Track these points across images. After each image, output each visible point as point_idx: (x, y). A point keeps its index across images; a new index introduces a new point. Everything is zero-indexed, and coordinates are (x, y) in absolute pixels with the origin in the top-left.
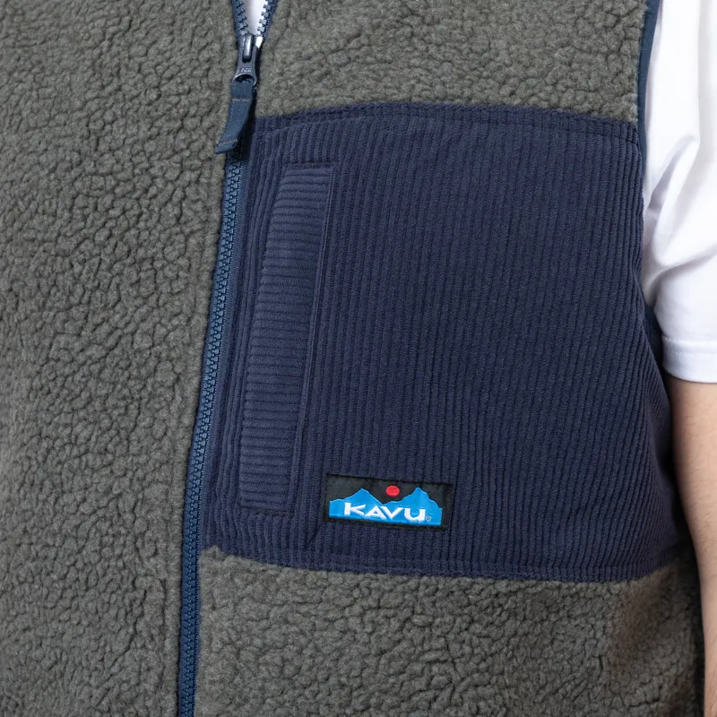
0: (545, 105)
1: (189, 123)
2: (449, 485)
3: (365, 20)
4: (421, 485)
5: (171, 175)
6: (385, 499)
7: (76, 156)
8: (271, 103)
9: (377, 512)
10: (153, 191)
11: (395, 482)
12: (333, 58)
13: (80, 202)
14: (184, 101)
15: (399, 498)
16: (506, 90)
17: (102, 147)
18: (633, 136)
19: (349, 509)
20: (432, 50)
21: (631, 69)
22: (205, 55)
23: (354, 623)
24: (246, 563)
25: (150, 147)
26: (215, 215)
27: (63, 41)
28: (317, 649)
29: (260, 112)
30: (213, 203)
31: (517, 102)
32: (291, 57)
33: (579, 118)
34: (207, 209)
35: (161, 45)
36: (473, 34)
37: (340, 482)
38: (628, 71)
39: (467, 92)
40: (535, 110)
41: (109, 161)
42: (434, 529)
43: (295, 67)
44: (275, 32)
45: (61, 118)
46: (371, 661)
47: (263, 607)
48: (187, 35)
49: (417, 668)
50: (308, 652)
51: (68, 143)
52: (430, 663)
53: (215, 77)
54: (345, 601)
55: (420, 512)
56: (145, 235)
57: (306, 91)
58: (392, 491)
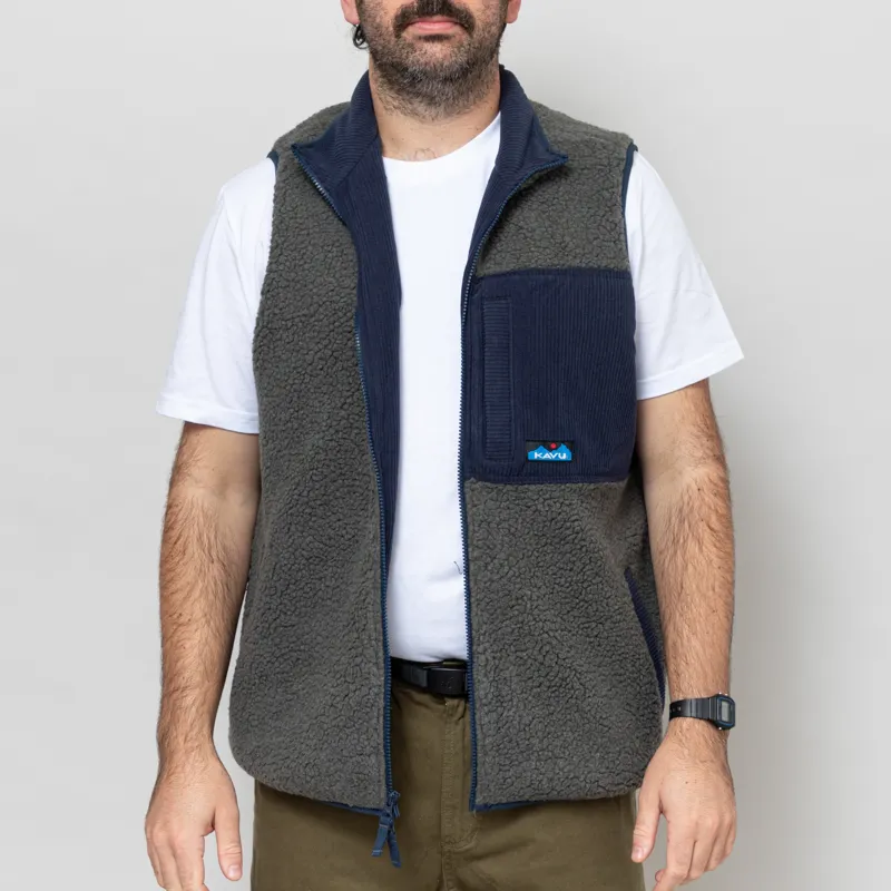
2: (573, 442)
4: (563, 442)
6: (550, 450)
9: (548, 456)
11: (553, 442)
15: (556, 449)
16: (578, 260)
19: (536, 455)
20: (538, 243)
23: (540, 506)
24: (489, 484)
28: (524, 520)
37: (531, 443)
39: (561, 263)
40: (591, 269)
42: (569, 462)
46: (548, 524)
47: (498, 503)
49: (568, 524)
50: (520, 521)
52: (574, 521)
54: (535, 497)
55: (563, 455)
58: (553, 446)
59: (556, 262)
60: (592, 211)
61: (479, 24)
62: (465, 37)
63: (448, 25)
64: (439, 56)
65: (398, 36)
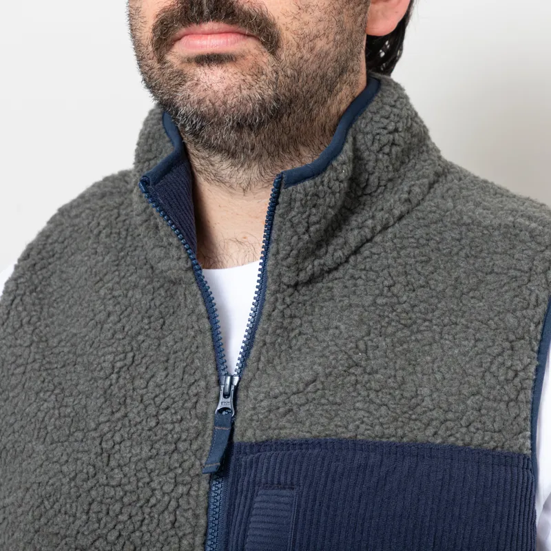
0: (460, 443)
1: (181, 446)
3: (320, 369)
5: (167, 488)
7: (91, 470)
8: (246, 433)
10: (153, 501)
12: (295, 399)
13: (95, 507)
14: (178, 429)
16: (430, 431)
17: (113, 463)
18: (528, 465)
20: (372, 395)
21: (526, 413)
22: (194, 390)
25: (151, 464)
26: (202, 521)
27: (79, 368)
29: (237, 438)
30: (201, 511)
31: (439, 441)
32: (261, 396)
33: (487, 453)
34: (196, 516)
35: (158, 379)
36: (403, 382)
38: (524, 415)
39: (400, 432)
40: (452, 447)
41: (118, 475)
43: (265, 404)
44: (248, 374)
45: (79, 435)
48: (179, 372)
51: (85, 458)
53: (201, 408)
56: (147, 537)
57: (273, 424)
59: (391, 431)
60: (481, 345)
61: (288, 37)
62: (266, 59)
63: (231, 38)
64: (219, 87)
65: (161, 60)
